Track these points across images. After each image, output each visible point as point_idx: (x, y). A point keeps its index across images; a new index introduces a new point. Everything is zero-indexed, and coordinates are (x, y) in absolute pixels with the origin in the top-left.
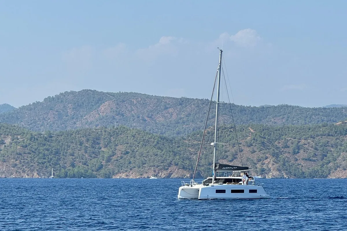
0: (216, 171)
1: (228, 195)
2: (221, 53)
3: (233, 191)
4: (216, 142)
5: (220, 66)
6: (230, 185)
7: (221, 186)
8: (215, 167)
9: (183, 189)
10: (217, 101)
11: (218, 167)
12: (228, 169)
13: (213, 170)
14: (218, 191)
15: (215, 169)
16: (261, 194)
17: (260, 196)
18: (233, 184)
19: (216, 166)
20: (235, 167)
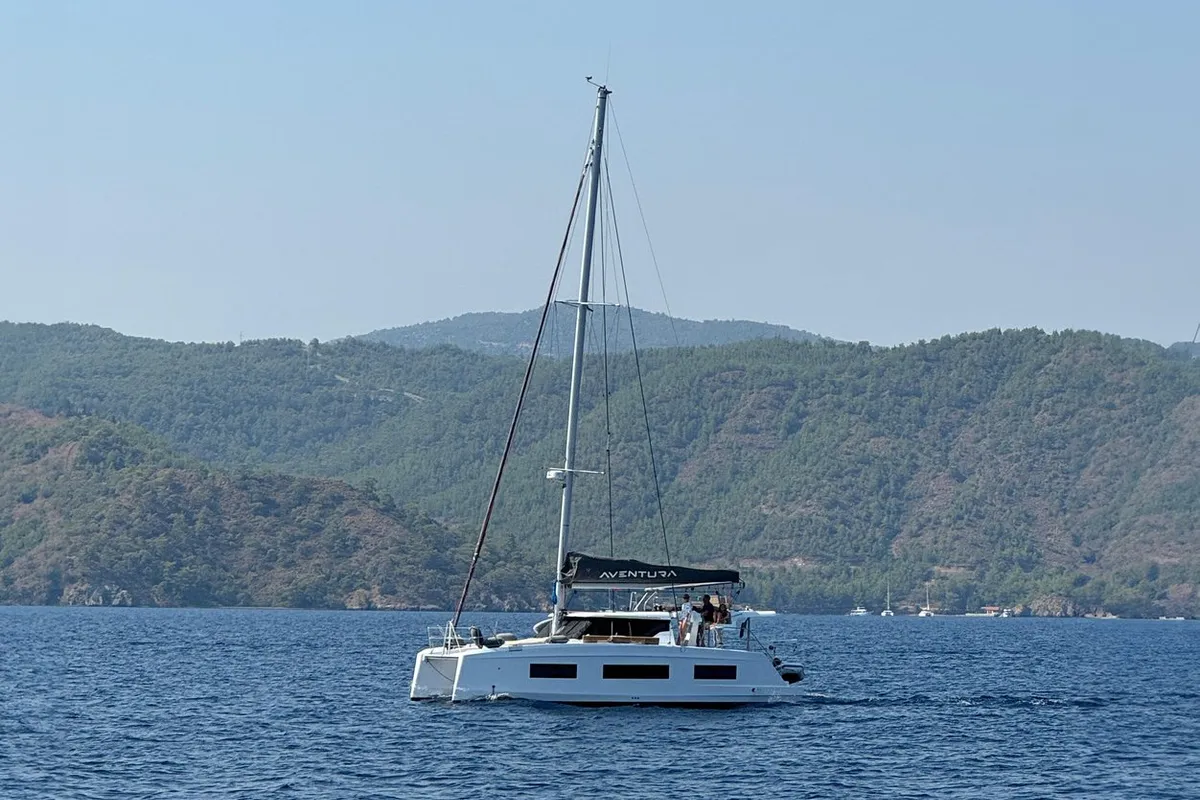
0: (570, 586)
1: (590, 685)
2: (604, 99)
3: (611, 672)
4: (572, 465)
5: (598, 153)
6: (600, 643)
7: (557, 649)
8: (564, 570)
9: (428, 660)
10: (580, 298)
11: (575, 572)
12: (630, 580)
13: (557, 584)
14: (538, 671)
15: (563, 576)
16: (754, 686)
17: (752, 694)
18: (614, 641)
19: (567, 567)
20: (668, 569)
